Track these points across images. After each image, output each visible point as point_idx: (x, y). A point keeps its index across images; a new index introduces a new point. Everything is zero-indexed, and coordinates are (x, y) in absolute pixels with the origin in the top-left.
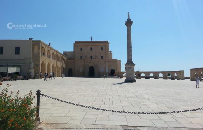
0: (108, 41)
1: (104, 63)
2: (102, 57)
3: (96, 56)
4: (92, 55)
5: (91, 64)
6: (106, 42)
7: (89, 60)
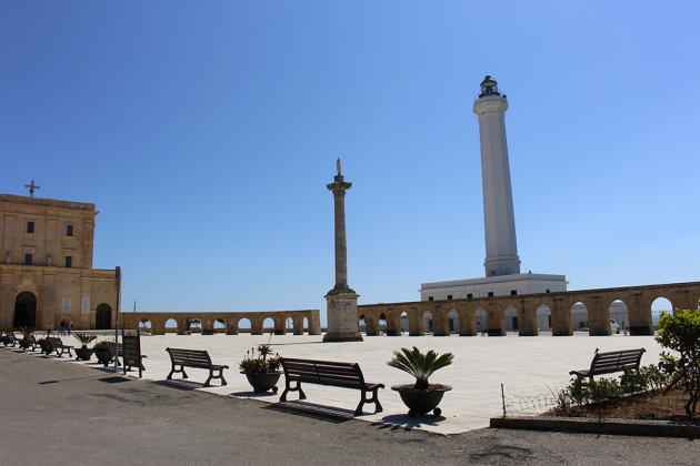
0: (93, 205)
1: (73, 282)
2: (68, 260)
3: (49, 256)
4: (32, 251)
5: (27, 284)
6: (85, 209)
7: (20, 267)
